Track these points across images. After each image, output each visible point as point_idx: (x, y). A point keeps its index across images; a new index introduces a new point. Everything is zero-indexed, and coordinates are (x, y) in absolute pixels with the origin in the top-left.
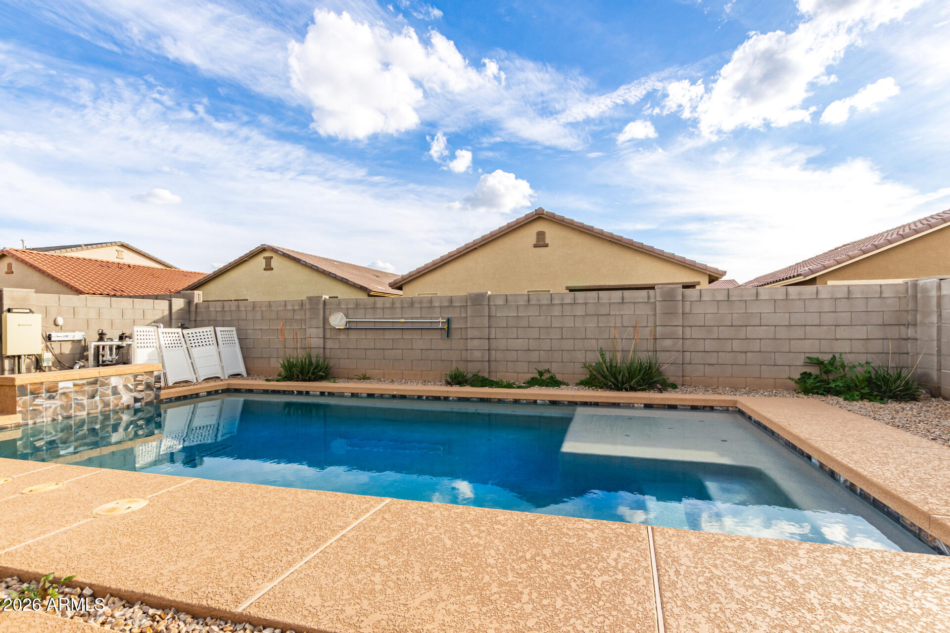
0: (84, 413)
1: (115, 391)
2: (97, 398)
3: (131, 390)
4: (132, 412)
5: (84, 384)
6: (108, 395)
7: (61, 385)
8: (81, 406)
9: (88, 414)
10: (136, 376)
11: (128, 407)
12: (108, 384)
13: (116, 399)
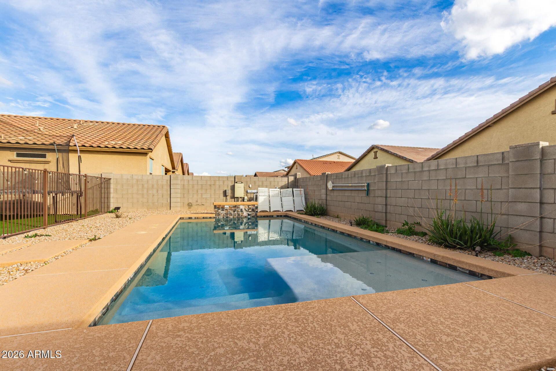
0: (232, 217)
1: (242, 210)
2: (236, 212)
3: (247, 211)
4: (247, 219)
5: (232, 207)
6: (239, 212)
7: (225, 206)
8: (231, 214)
9: (233, 217)
10: (249, 206)
11: (246, 217)
12: (239, 208)
13: (242, 213)
